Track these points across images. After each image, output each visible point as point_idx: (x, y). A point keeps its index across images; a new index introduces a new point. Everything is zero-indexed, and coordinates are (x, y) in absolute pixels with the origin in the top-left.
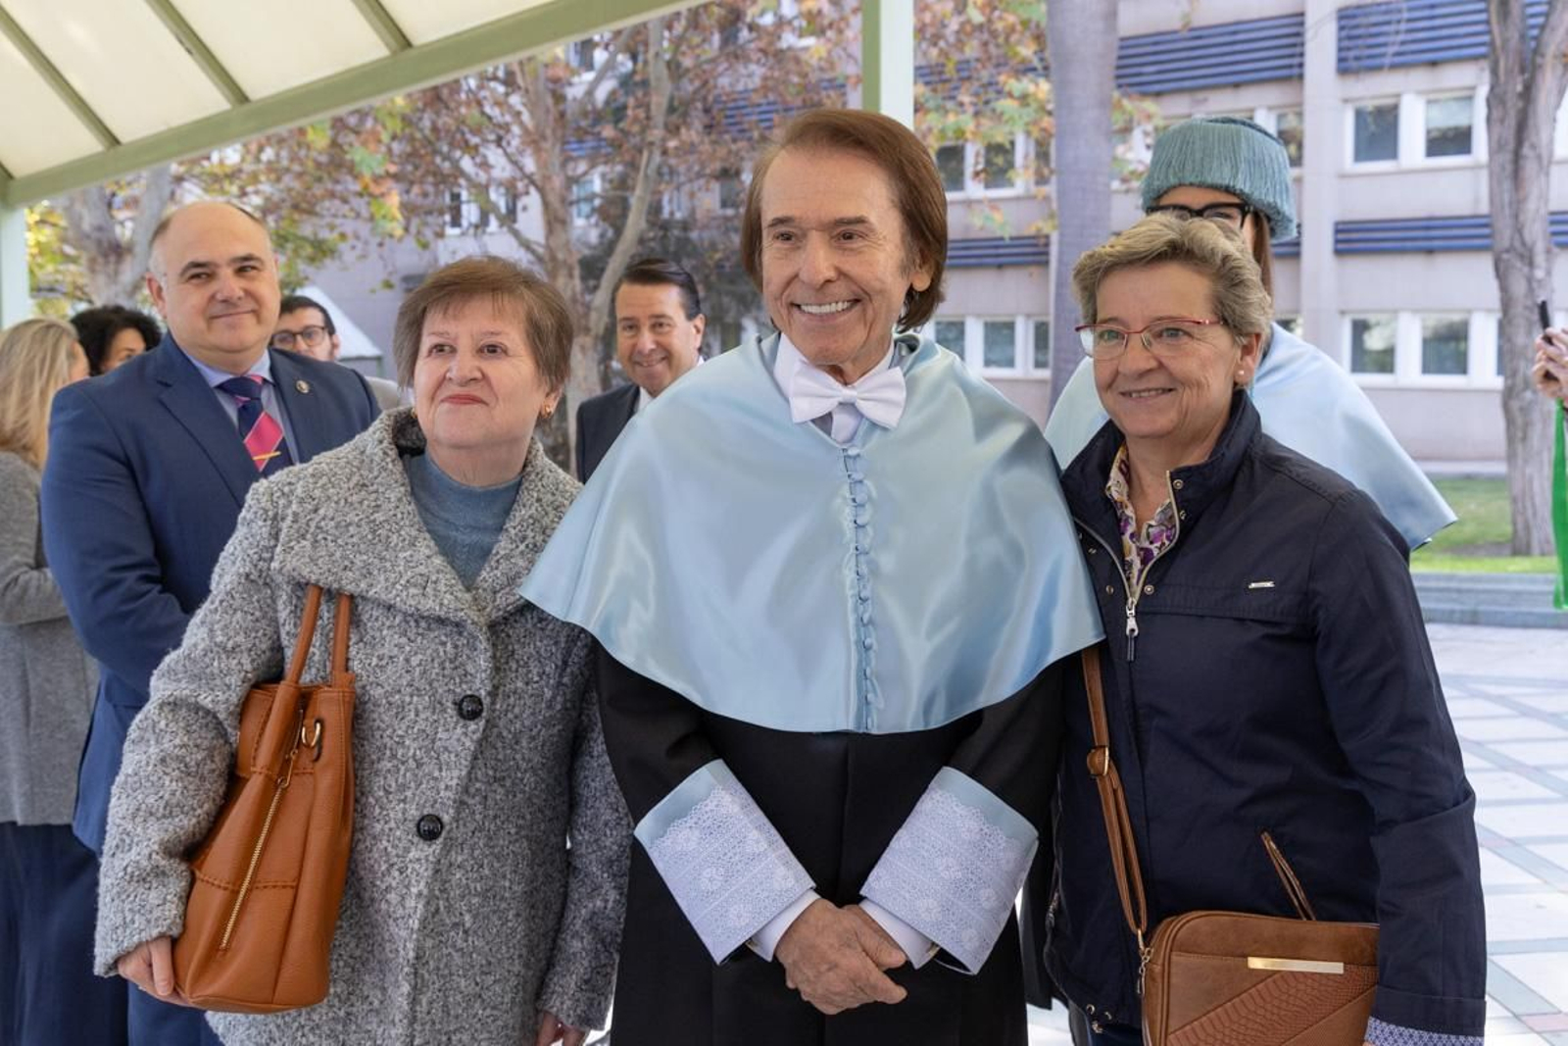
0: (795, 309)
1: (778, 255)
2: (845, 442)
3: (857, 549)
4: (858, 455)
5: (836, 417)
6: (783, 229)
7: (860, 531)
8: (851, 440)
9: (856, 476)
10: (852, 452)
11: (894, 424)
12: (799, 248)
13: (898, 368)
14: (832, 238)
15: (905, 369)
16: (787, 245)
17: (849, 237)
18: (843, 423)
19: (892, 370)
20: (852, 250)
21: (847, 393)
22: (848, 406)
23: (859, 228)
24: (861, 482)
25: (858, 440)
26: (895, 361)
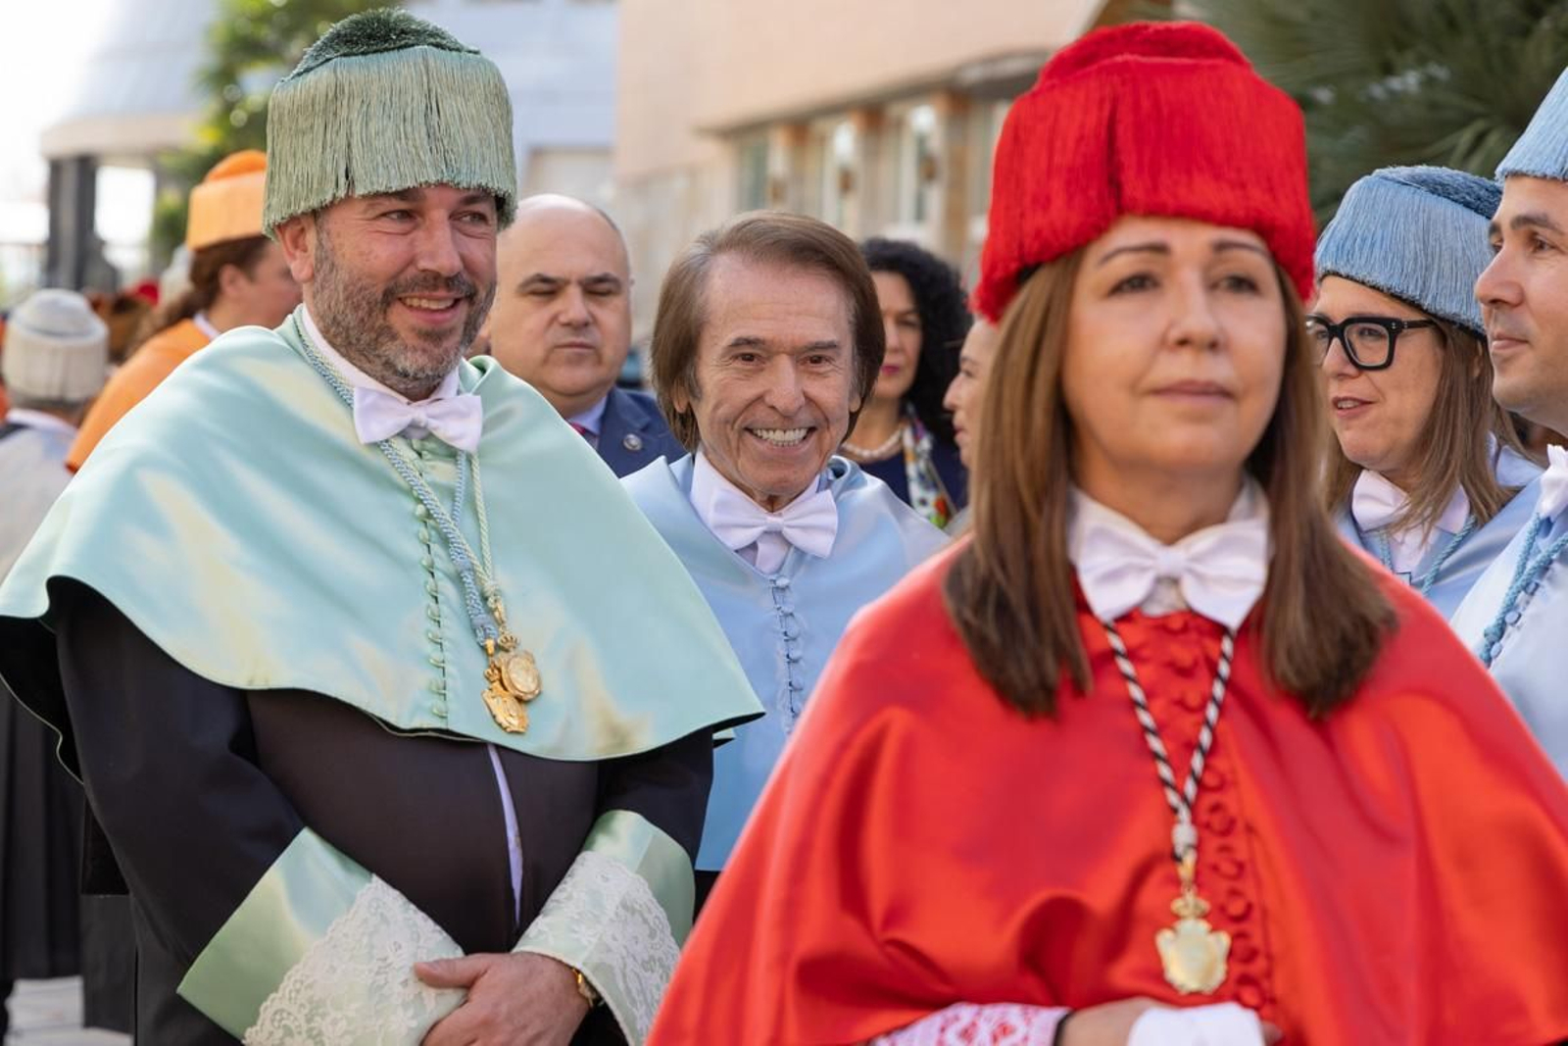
0: (747, 435)
1: (736, 376)
2: (772, 573)
3: (790, 684)
4: (787, 587)
5: (761, 547)
6: (748, 350)
7: (792, 665)
8: (778, 570)
9: (787, 609)
10: (782, 582)
11: (827, 552)
12: (762, 370)
13: (829, 492)
14: (797, 362)
15: (836, 493)
16: (749, 366)
17: (817, 360)
18: (769, 552)
19: (818, 495)
20: (818, 374)
21: (773, 520)
22: (776, 534)
23: (828, 353)
24: (791, 614)
25: (786, 570)
26: (822, 486)
